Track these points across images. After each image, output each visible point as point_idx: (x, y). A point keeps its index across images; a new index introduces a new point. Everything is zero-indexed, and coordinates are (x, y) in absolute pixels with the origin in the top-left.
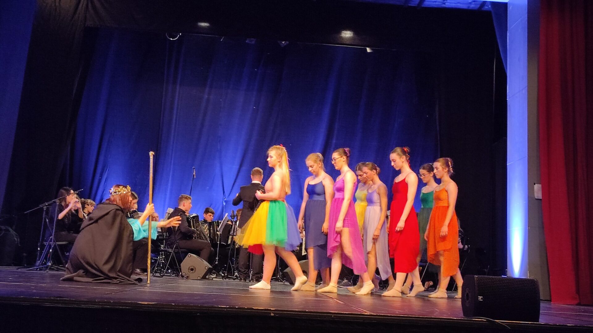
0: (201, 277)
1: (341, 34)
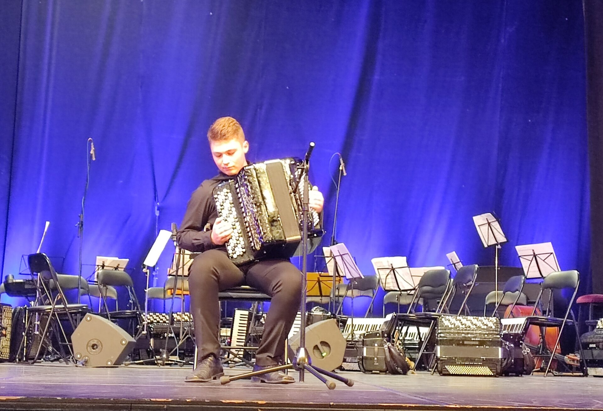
0: (114, 362)
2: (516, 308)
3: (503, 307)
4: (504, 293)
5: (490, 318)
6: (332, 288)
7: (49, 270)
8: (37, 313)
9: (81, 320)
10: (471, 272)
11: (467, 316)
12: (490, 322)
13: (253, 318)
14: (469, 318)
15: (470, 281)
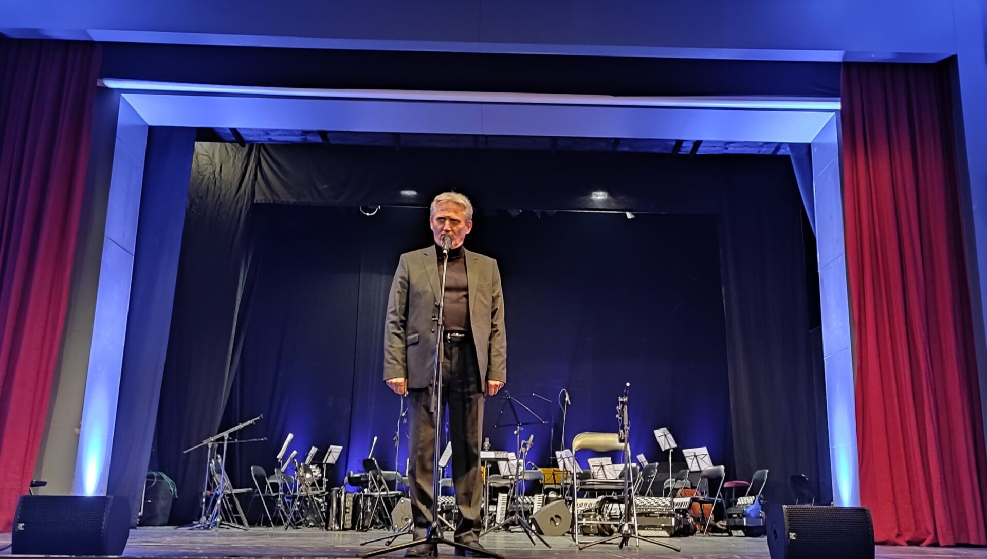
1: (591, 196)
2: (684, 491)
3: (675, 490)
4: (676, 481)
5: (667, 498)
6: (562, 478)
7: (376, 468)
8: (369, 498)
9: (398, 501)
10: (654, 468)
11: (652, 496)
12: (667, 501)
13: (511, 500)
14: (653, 498)
15: (652, 473)
